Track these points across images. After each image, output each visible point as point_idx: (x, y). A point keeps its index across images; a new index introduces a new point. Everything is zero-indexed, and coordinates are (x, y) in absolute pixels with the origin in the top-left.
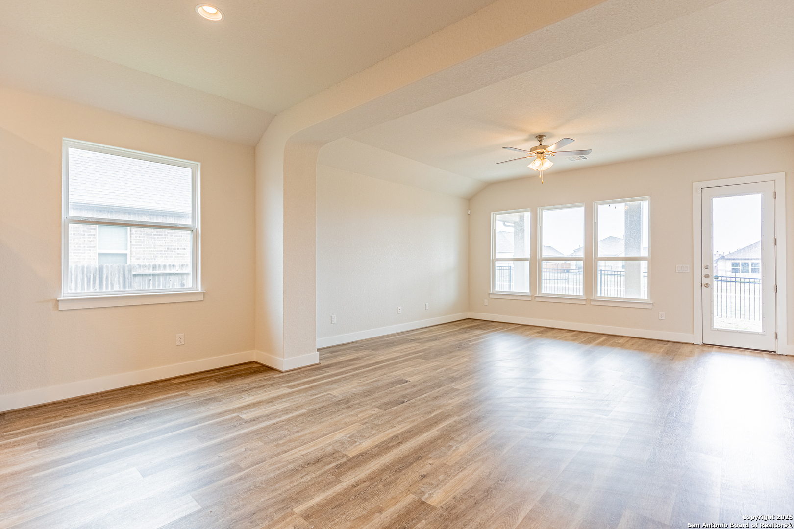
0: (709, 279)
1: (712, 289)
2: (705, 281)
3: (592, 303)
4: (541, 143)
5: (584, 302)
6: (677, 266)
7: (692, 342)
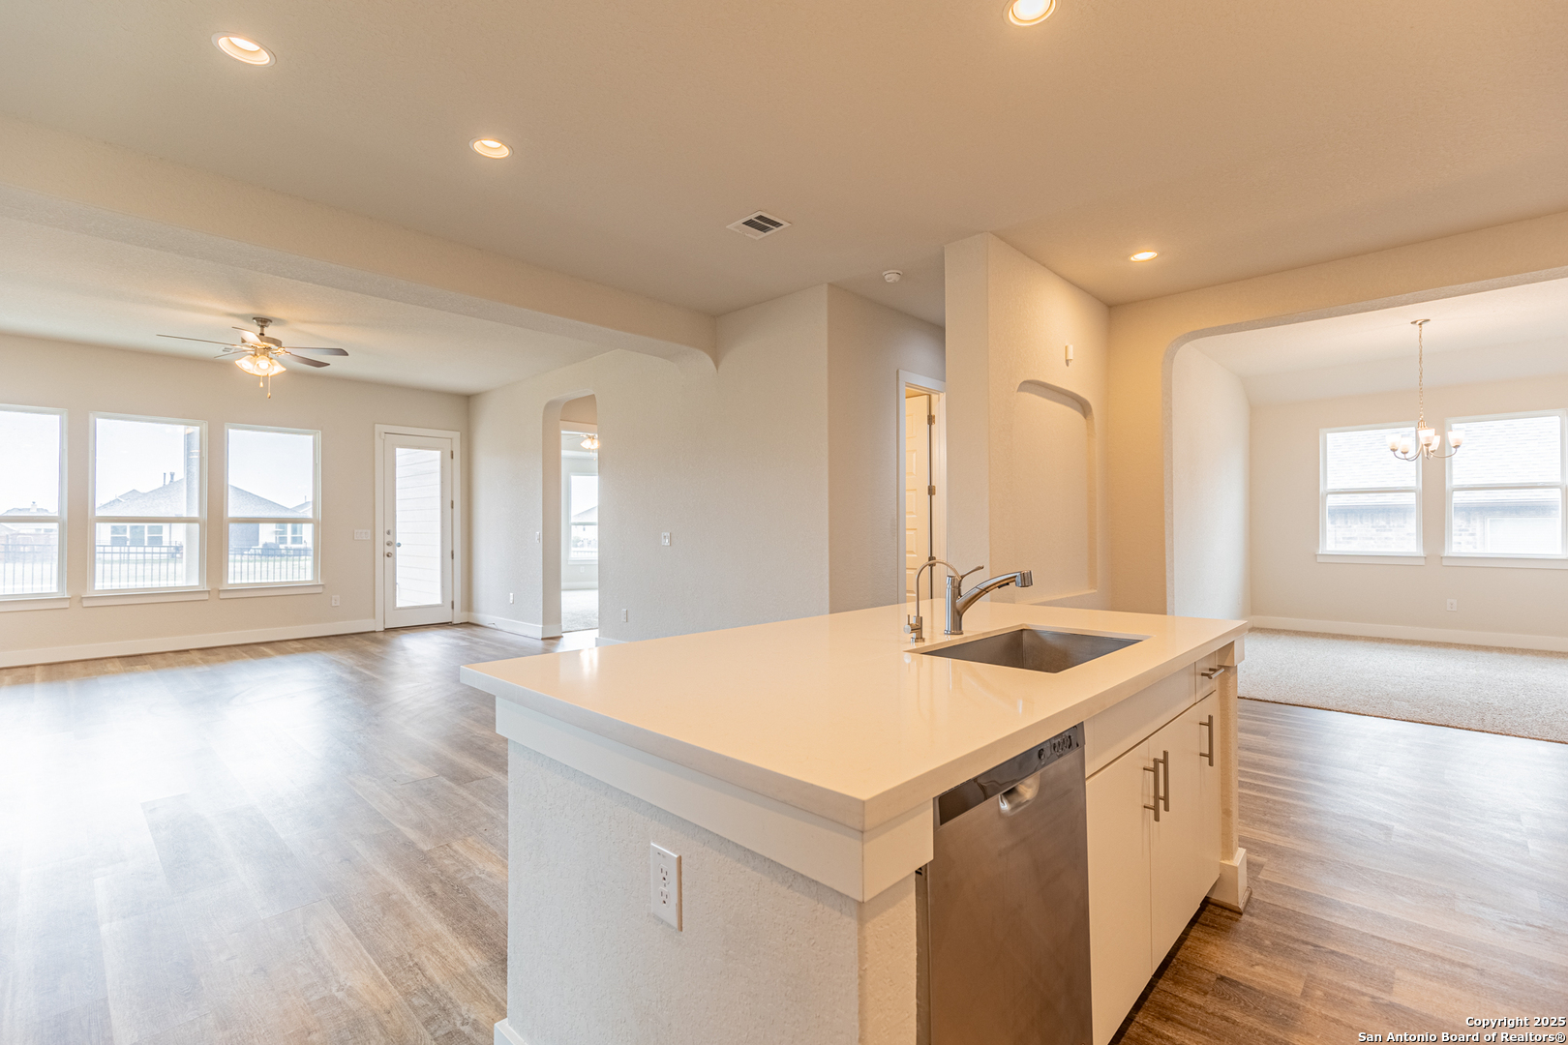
0: (391, 547)
1: (395, 559)
2: (388, 549)
3: (222, 596)
4: (262, 330)
5: (206, 597)
6: (356, 531)
7: (373, 629)
